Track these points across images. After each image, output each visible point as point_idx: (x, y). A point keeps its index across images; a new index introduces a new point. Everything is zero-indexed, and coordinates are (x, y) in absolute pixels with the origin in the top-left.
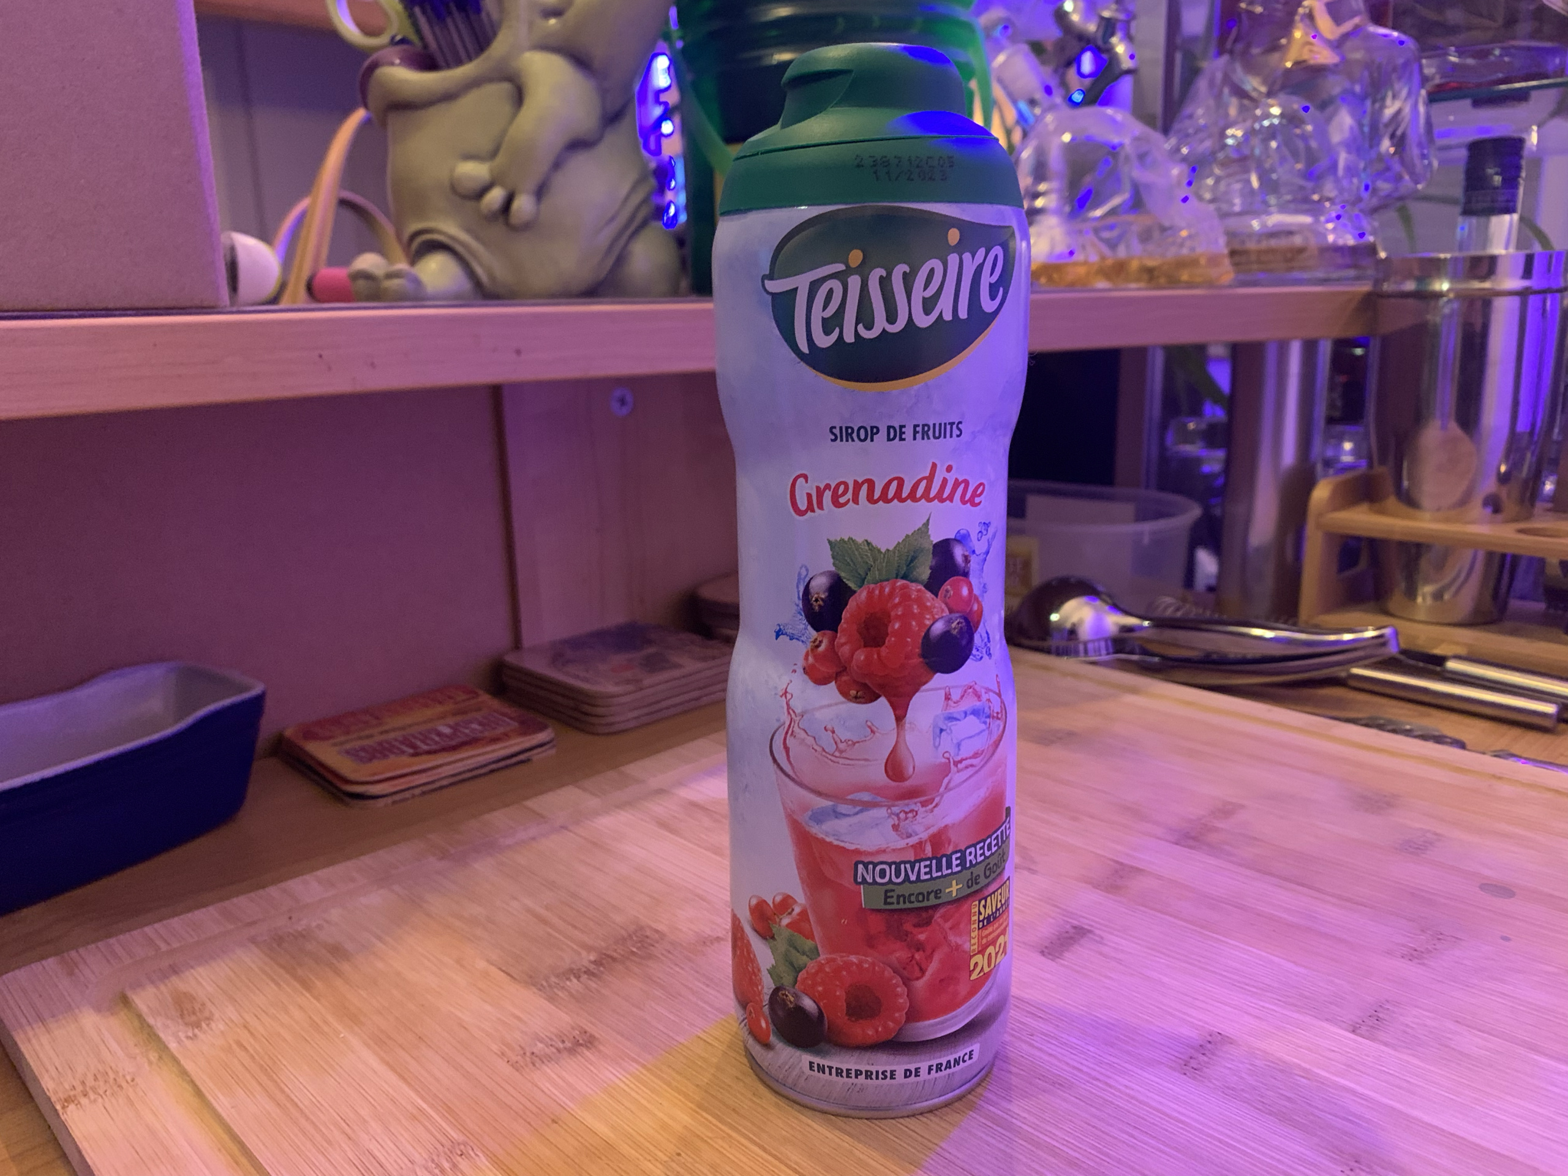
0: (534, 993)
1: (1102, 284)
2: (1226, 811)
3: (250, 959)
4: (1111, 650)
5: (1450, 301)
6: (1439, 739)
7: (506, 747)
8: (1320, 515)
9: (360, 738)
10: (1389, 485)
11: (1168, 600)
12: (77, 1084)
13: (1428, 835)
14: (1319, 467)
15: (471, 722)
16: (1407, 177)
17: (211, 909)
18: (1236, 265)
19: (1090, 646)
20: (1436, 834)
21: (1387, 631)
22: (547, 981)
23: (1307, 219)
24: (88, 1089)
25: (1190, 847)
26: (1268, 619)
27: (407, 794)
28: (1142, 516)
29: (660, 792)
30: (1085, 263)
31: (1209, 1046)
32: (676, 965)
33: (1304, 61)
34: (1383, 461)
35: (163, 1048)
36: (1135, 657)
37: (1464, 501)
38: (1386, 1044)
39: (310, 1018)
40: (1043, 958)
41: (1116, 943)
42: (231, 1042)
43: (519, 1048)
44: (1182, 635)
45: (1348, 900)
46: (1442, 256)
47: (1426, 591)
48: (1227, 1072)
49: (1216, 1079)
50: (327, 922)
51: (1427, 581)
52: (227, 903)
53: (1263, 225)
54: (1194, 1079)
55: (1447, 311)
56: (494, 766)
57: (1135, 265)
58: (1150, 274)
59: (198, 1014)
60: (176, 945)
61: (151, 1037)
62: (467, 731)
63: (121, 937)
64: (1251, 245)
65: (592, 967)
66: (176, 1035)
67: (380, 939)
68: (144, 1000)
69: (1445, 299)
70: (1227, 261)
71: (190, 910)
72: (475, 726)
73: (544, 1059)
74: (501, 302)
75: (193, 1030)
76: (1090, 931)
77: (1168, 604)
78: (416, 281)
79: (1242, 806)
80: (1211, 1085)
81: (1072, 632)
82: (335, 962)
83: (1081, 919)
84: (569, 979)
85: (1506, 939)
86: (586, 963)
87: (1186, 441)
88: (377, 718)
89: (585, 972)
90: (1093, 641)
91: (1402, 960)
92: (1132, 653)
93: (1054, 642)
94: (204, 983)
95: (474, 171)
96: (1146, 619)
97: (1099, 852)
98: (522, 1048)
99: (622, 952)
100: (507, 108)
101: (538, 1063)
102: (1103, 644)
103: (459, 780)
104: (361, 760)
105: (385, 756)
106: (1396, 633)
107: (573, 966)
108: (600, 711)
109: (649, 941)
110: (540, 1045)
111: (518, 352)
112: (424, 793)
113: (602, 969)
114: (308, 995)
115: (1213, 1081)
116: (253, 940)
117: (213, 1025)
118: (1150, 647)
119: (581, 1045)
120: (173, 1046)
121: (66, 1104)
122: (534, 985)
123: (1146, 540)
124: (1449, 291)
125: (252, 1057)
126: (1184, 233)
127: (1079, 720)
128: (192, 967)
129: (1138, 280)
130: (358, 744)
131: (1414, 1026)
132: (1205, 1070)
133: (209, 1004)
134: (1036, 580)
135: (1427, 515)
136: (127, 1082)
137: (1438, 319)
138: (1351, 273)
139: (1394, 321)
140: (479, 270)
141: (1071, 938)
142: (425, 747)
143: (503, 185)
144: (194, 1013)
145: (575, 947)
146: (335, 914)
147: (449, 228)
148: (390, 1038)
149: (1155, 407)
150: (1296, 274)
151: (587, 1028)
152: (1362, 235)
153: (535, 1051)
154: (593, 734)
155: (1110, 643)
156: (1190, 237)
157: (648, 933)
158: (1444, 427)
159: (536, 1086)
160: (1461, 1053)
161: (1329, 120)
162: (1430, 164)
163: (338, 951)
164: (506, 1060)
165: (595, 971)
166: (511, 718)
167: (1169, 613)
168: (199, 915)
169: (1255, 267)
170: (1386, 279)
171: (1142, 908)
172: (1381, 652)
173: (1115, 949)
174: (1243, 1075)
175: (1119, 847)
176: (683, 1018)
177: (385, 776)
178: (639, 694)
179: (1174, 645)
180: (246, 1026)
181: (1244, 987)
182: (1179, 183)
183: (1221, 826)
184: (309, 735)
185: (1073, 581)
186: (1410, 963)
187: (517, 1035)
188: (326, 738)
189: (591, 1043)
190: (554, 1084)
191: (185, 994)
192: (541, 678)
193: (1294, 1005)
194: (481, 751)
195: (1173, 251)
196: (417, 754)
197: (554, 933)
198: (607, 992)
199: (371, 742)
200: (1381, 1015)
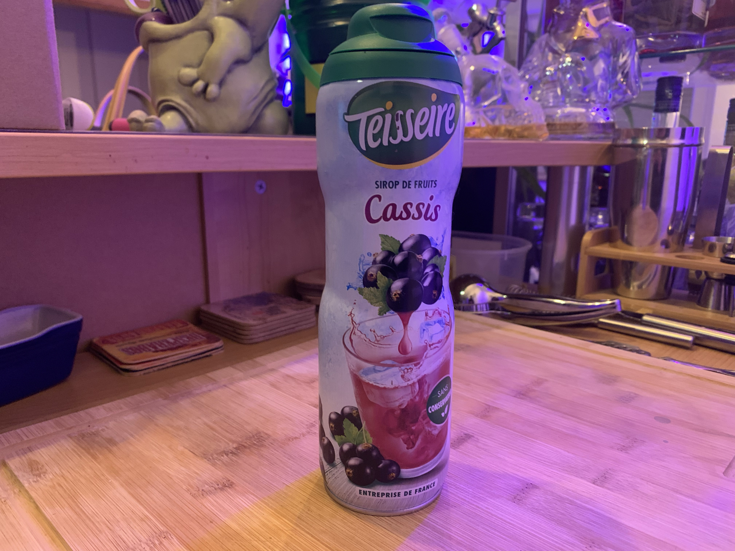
0: (206, 462)
1: (487, 137)
2: (539, 382)
3: (67, 444)
4: (488, 309)
5: (647, 149)
6: (639, 352)
7: (201, 349)
8: (586, 248)
9: (129, 343)
10: (618, 234)
11: (516, 286)
13: (632, 394)
14: (587, 227)
15: (184, 337)
17: (50, 421)
18: (550, 130)
19: (479, 306)
20: (635, 394)
21: (615, 301)
22: (212, 457)
23: (583, 110)
25: (521, 398)
26: (562, 295)
27: (151, 370)
28: (505, 247)
29: (272, 370)
30: (479, 127)
31: (526, 489)
32: (275, 450)
33: (583, 37)
34: (616, 223)
35: (21, 486)
36: (499, 312)
37: (653, 242)
38: (609, 489)
39: (95, 472)
41: (484, 442)
42: (55, 483)
43: (196, 487)
44: (521, 302)
45: (594, 423)
46: (644, 128)
47: (635, 284)
48: (533, 501)
49: (529, 505)
50: (107, 428)
51: (635, 280)
52: (57, 419)
53: (563, 112)
54: (518, 504)
55: (645, 153)
56: (195, 358)
57: (503, 129)
58: (509, 133)
59: (40, 470)
60: (31, 437)
61: (16, 481)
62: (181, 341)
63: (5, 434)
64: (557, 122)
65: (234, 450)
66: (28, 480)
67: (132, 435)
68: (13, 463)
69: (645, 148)
70: (545, 129)
71: (41, 422)
72: (186, 339)
73: (208, 492)
74: (199, 134)
75: (37, 478)
76: (473, 436)
77: (516, 288)
78: (160, 124)
79: (546, 380)
80: (526, 507)
81: (471, 300)
82: (109, 446)
83: (469, 431)
84: (223, 456)
85: (666, 442)
86: (231, 448)
87: (526, 214)
88: (138, 335)
89: (231, 453)
90: (480, 304)
91: (618, 451)
92: (498, 310)
93: (461, 305)
94: (45, 457)
95: (189, 72)
96: (504, 294)
97: (478, 400)
98: (198, 488)
99: (249, 444)
100: (206, 43)
101: (205, 494)
102: (484, 306)
103: (176, 364)
104: (130, 354)
105: (141, 352)
106: (620, 302)
107: (225, 450)
108: (246, 333)
109: (262, 438)
110: (207, 486)
111: (207, 158)
112: (159, 370)
113: (239, 451)
114: (95, 462)
115: (527, 505)
116: (70, 436)
117: (47, 475)
118: (507, 308)
119: (227, 486)
120: (26, 485)
122: (206, 458)
123: (506, 258)
124: (647, 144)
125: (65, 491)
126: (526, 114)
127: (472, 340)
128: (38, 448)
129: (504, 136)
130: (128, 346)
131: (621, 480)
132: (524, 500)
133: (46, 466)
134: (455, 276)
135: (635, 248)
137: (642, 158)
138: (602, 135)
139: (622, 158)
140: (191, 120)
141: (464, 439)
142: (160, 348)
143: (203, 80)
144: (38, 470)
145: (226, 441)
146: (111, 424)
147: (177, 99)
148: (134, 482)
149: (512, 199)
150: (578, 136)
151: (230, 479)
152: (608, 119)
153: (204, 489)
154: (242, 344)
155: (488, 305)
156: (528, 116)
157: (262, 435)
158: (644, 208)
159: (204, 506)
160: (643, 493)
161: (594, 65)
162: (639, 87)
163: (111, 441)
164: (190, 493)
165: (236, 452)
166: (203, 336)
167: (516, 292)
168: (44, 424)
169: (559, 132)
170: (619, 138)
171: (497, 426)
172: (613, 310)
173: (483, 444)
174: (542, 503)
175: (488, 398)
176: (277, 474)
177: (140, 361)
178: (265, 325)
179: (518, 307)
180: (63, 476)
181: (544, 462)
182: (524, 91)
183: (536, 389)
184: (105, 341)
185: (471, 276)
186: (621, 452)
187: (196, 481)
188: (113, 343)
189: (231, 485)
190: (213, 505)
191: (34, 461)
192: (218, 317)
193: (567, 471)
194: (187, 350)
195: (520, 122)
196: (157, 351)
197: (217, 434)
198: (240, 462)
199: (134, 345)
200: (607, 476)
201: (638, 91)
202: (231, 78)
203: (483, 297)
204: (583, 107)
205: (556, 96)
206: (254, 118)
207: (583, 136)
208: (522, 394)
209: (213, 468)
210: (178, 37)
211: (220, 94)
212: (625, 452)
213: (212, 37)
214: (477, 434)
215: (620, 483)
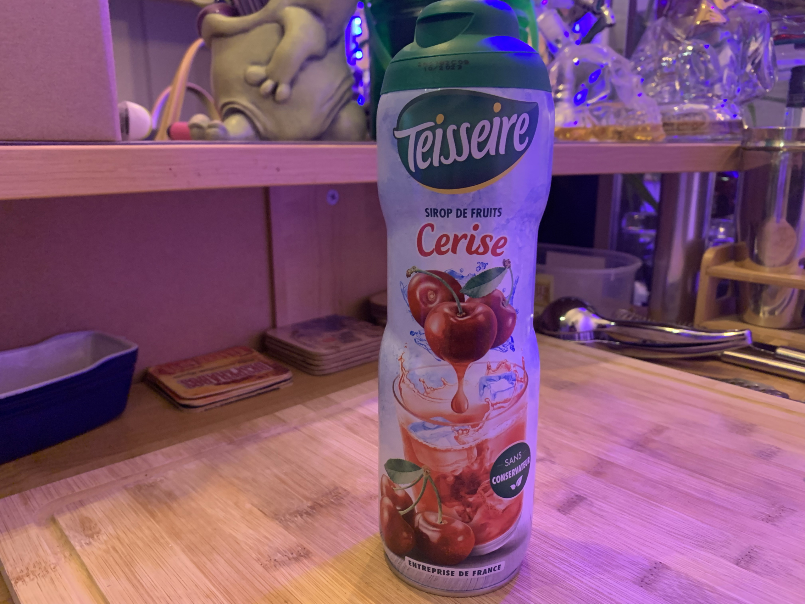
0: (277, 524)
1: (593, 139)
2: (659, 430)
3: (123, 498)
4: (593, 337)
5: (784, 153)
6: (773, 392)
7: (267, 381)
8: (708, 267)
9: (189, 374)
10: (747, 252)
11: (624, 311)
12: (24, 569)
13: (773, 448)
14: (707, 241)
15: (248, 367)
16: (760, 85)
17: (103, 468)
18: (666, 131)
19: (582, 335)
20: (776, 448)
21: (745, 332)
22: (284, 517)
23: (705, 107)
24: (30, 572)
25: (639, 451)
26: (677, 323)
27: (212, 406)
28: (609, 265)
29: (349, 409)
30: (585, 128)
31: (655, 570)
32: (356, 510)
33: (707, 21)
34: (743, 239)
35: (72, 549)
36: (606, 342)
37: (788, 262)
38: (756, 573)
39: (154, 534)
40: (559, 514)
41: (600, 506)
42: (110, 547)
43: (267, 556)
44: (632, 331)
45: (729, 485)
46: (781, 128)
47: (765, 310)
48: (665, 586)
50: (166, 478)
51: (766, 304)
52: (111, 466)
54: (646, 589)
55: (782, 158)
56: (260, 392)
57: (611, 129)
58: (619, 135)
59: (93, 530)
60: (83, 489)
61: (66, 542)
62: (246, 372)
63: (54, 483)
64: (675, 121)
65: (309, 510)
66: (80, 542)
67: (194, 489)
68: (64, 520)
69: (782, 152)
70: (661, 129)
71: (93, 468)
72: (250, 369)
73: (282, 563)
74: (269, 142)
75: (89, 539)
76: (585, 498)
77: (624, 314)
78: (224, 130)
79: (667, 428)
80: (657, 594)
81: (572, 328)
82: (169, 501)
83: (580, 491)
84: (296, 516)
86: (306, 508)
87: (633, 225)
88: (199, 363)
89: (305, 513)
90: (583, 332)
91: (762, 522)
92: (604, 339)
93: (562, 332)
94: (98, 513)
95: (257, 71)
96: (612, 321)
97: (589, 452)
98: (270, 557)
99: (326, 502)
100: (276, 37)
101: (278, 566)
102: (588, 334)
103: (241, 399)
104: (189, 387)
105: (202, 385)
106: (751, 333)
107: (299, 509)
108: (317, 363)
109: (340, 495)
110: (279, 555)
111: (278, 169)
112: (222, 405)
113: (314, 511)
114: (153, 521)
115: (659, 591)
116: (125, 488)
117: (100, 537)
118: (614, 336)
119: (302, 556)
120: (78, 548)
121: (17, 581)
122: (277, 519)
123: (612, 278)
124: (783, 147)
125: (121, 556)
126: (639, 113)
127: (576, 376)
128: (92, 502)
129: (612, 138)
130: (187, 377)
131: (771, 562)
132: (653, 584)
133: (99, 525)
134: (553, 299)
135: (767, 269)
136: (51, 569)
137: (777, 163)
138: (729, 136)
139: (752, 163)
140: (258, 125)
141: (575, 502)
142: (223, 380)
143: (272, 79)
144: (91, 530)
146: (171, 474)
147: (243, 101)
148: (197, 547)
149: (616, 207)
150: (699, 137)
151: (305, 546)
152: (735, 116)
153: (276, 558)
154: (313, 375)
155: (592, 334)
157: (340, 491)
158: (778, 222)
159: (277, 580)
160: (798, 579)
162: (774, 79)
163: (170, 495)
164: (260, 564)
165: (311, 512)
166: (270, 365)
167: (624, 318)
168: (97, 472)
169: (676, 132)
170: (749, 140)
171: (615, 486)
172: (741, 343)
173: (599, 509)
174: (675, 588)
175: (600, 450)
176: (359, 542)
177: (202, 395)
178: (338, 355)
179: (628, 336)
180: (119, 539)
181: (674, 534)
182: (637, 86)
183: (656, 439)
184: (161, 371)
185: (573, 299)
186: (767, 524)
187: (267, 548)
188: (170, 374)
189: (307, 555)
190: (287, 580)
191: (86, 518)
192: (287, 344)
193: (703, 547)
194: (254, 383)
195: (632, 122)
196: (219, 384)
197: (289, 489)
198: (316, 524)
199: (195, 377)
200: (752, 555)
201: (773, 84)
202: (303, 77)
203: (586, 324)
204: (705, 103)
205: (673, 92)
206: (329, 121)
207: (704, 137)
208: (641, 445)
209: (285, 532)
210: (245, 30)
211: (291, 95)
212: (772, 524)
213: (282, 31)
214: (591, 496)
215: (769, 564)
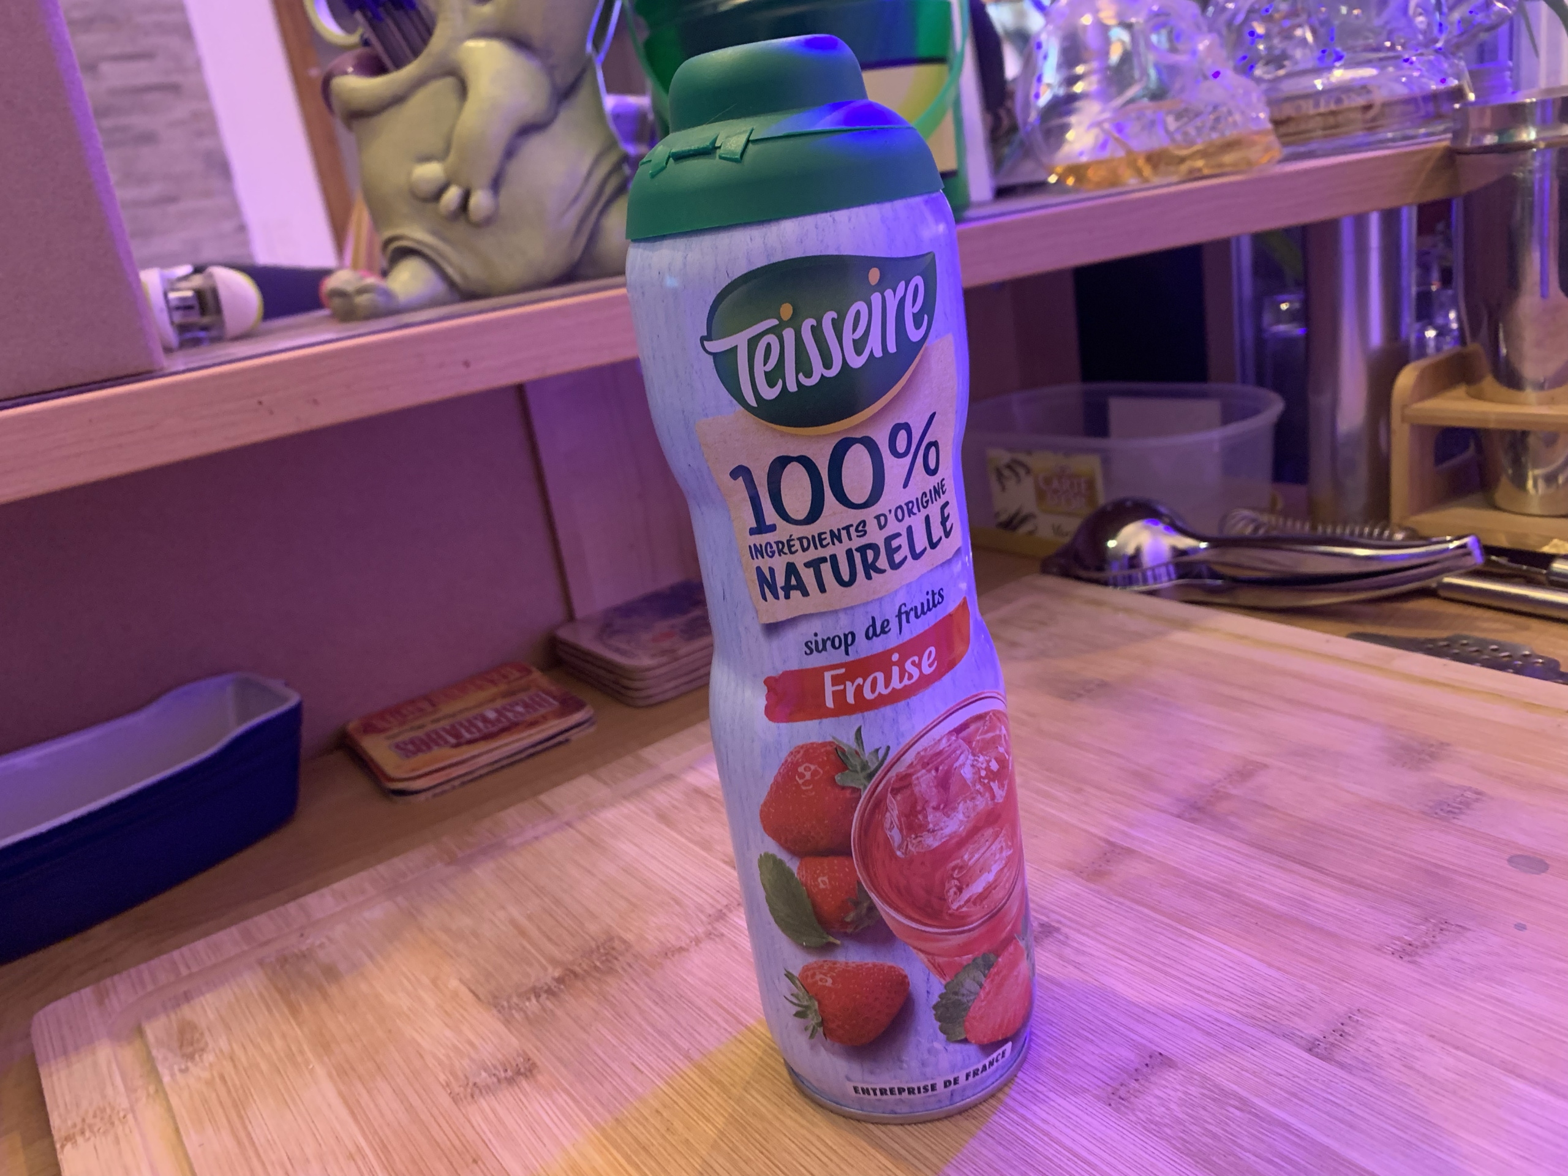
0: (492, 1015)
2: (1245, 772)
3: (253, 982)
4: (1173, 576)
5: (1539, 152)
7: (538, 733)
8: (1404, 406)
9: (412, 729)
10: (1485, 364)
12: (78, 1121)
13: (1467, 793)
15: (517, 704)
18: (1285, 136)
19: (1149, 573)
20: (1477, 792)
21: (1469, 540)
22: (508, 1002)
23: (1372, 72)
24: (86, 1127)
25: (1194, 820)
27: (446, 787)
28: (1227, 417)
29: (670, 777)
31: (1145, 1070)
32: (633, 980)
34: (1477, 335)
35: (159, 1081)
36: (1198, 582)
39: (288, 1046)
41: (1081, 944)
42: (216, 1076)
43: (463, 1078)
45: (1351, 882)
46: (1528, 101)
47: (1536, 475)
49: (1142, 1111)
50: (330, 939)
51: (1536, 464)
54: (1117, 1110)
55: (1537, 164)
59: (195, 1044)
60: (194, 969)
61: (152, 1070)
62: (511, 715)
65: (553, 985)
66: (171, 1069)
67: (370, 956)
68: (154, 1030)
69: (1533, 150)
72: (520, 709)
73: (487, 1090)
75: (187, 1062)
76: (1057, 930)
77: (1239, 519)
78: (387, 294)
79: (1265, 766)
80: (1134, 1119)
81: (1134, 560)
82: (325, 983)
83: (1052, 915)
84: (529, 999)
85: (1521, 927)
86: (549, 980)
87: (1278, 322)
88: (433, 705)
89: (546, 992)
90: (1154, 567)
91: (1390, 957)
92: (1197, 576)
93: (1114, 571)
94: (209, 1012)
95: (431, 171)
96: (1204, 540)
97: (1094, 830)
98: (466, 1077)
99: (585, 967)
100: (452, 101)
101: (477, 1094)
102: (1163, 570)
103: (498, 767)
104: (408, 754)
105: (430, 749)
107: (537, 984)
108: (637, 684)
109: (613, 953)
110: (484, 1074)
113: (562, 987)
114: (292, 1021)
115: (1138, 1113)
116: (261, 963)
117: (205, 1056)
119: (521, 1074)
120: (166, 1079)
121: (65, 1142)
122: (495, 1007)
125: (230, 1092)
127: (1115, 666)
128: (202, 994)
130: (407, 736)
131: (1380, 1042)
132: (1133, 1099)
133: (207, 1034)
135: (1530, 397)
136: (119, 1119)
137: (1527, 174)
139: (1475, 178)
140: (450, 271)
142: (467, 736)
143: (458, 183)
144: (192, 1045)
145: (544, 962)
146: (339, 930)
147: (416, 233)
148: (352, 1068)
151: (531, 1055)
153: (478, 1080)
154: (635, 707)
155: (1171, 568)
157: (617, 944)
158: (1544, 296)
159: (469, 1121)
160: (1424, 1076)
163: (331, 973)
164: (449, 1092)
165: (556, 990)
166: (554, 698)
168: (222, 936)
170: (1465, 132)
171: (1121, 900)
172: (1467, 561)
174: (1173, 1106)
175: (1116, 824)
176: (623, 1043)
177: (425, 770)
178: (675, 665)
180: (232, 1057)
181: (1206, 995)
183: (1234, 792)
184: (369, 728)
185: (1129, 504)
186: (1400, 961)
187: (466, 1062)
188: (382, 731)
189: (530, 1071)
190: (486, 1119)
191: (189, 1023)
192: (588, 653)
194: (518, 736)
196: (458, 744)
197: (528, 946)
198: (559, 1013)
199: (420, 733)
200: (1346, 1029)
203: (1157, 549)
204: (1374, 63)
206: (583, 240)
208: (1199, 809)
209: (504, 1031)
210: (398, 100)
211: (497, 207)
212: (1409, 962)
213: (463, 89)
214: (1068, 923)
215: (1373, 1048)
